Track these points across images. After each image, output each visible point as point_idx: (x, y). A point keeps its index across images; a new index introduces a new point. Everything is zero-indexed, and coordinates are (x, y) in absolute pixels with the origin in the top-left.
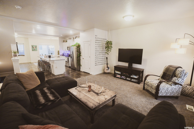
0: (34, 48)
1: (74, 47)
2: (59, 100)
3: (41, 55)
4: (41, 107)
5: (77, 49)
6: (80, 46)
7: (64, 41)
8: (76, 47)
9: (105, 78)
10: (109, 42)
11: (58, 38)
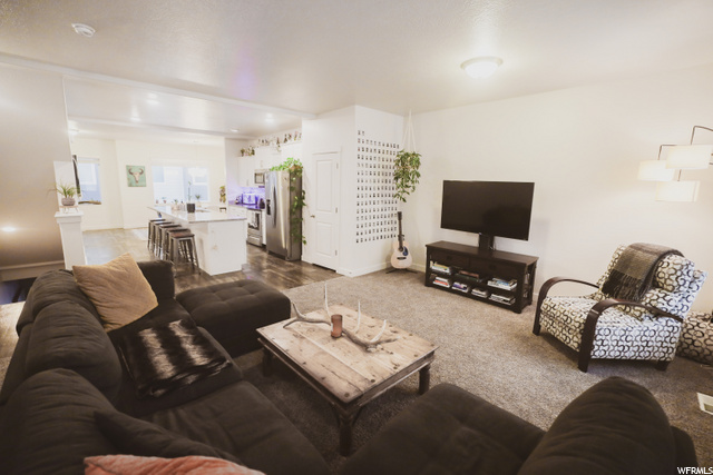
0: (135, 177)
1: (280, 173)
2: (224, 366)
3: (161, 201)
4: (160, 392)
5: (291, 181)
6: (301, 172)
7: (243, 152)
8: (288, 175)
9: (392, 287)
10: (407, 155)
11: (220, 142)
